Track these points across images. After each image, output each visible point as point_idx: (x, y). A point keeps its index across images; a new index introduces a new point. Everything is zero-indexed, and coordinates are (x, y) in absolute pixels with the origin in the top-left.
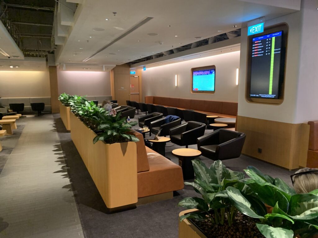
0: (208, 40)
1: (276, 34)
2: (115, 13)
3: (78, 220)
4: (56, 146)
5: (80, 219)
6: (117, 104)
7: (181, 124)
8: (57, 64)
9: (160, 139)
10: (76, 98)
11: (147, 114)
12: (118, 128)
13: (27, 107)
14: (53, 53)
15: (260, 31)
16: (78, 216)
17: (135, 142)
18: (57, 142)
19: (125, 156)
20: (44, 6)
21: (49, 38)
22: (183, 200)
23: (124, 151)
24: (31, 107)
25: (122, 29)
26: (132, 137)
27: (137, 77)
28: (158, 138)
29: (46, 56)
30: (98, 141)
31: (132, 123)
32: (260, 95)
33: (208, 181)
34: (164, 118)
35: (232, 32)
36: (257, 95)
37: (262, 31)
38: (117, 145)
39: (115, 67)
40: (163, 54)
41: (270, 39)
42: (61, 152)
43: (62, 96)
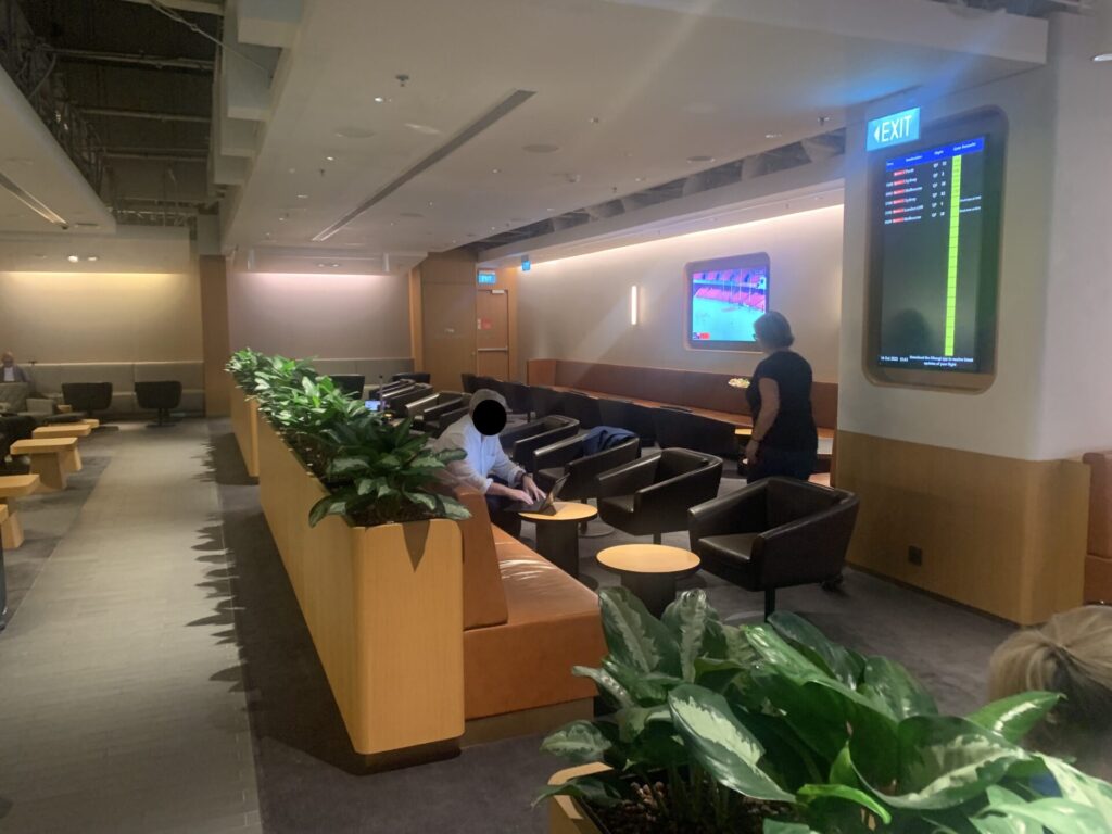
0: (740, 168)
1: (964, 147)
2: (402, 78)
3: (252, 796)
4: (205, 530)
5: (259, 791)
6: (428, 386)
7: (638, 455)
8: (226, 248)
9: (561, 508)
10: (278, 365)
11: (532, 421)
12: (397, 472)
13: (123, 393)
14: (214, 210)
15: (907, 134)
16: (253, 779)
17: (457, 521)
18: (211, 516)
19: (419, 568)
20: (181, 55)
21: (202, 160)
22: (558, 732)
23: (416, 553)
24: (135, 394)
25: (433, 131)
26: (445, 504)
27: (502, 292)
28: (556, 508)
29: (191, 222)
30: (327, 518)
31: (447, 454)
32: (911, 357)
33: (650, 665)
34: (582, 436)
35: (822, 137)
36: (902, 359)
37: (916, 136)
38: (393, 531)
39: (427, 259)
40: (588, 215)
41: (944, 163)
42: (222, 552)
43: (239, 359)
